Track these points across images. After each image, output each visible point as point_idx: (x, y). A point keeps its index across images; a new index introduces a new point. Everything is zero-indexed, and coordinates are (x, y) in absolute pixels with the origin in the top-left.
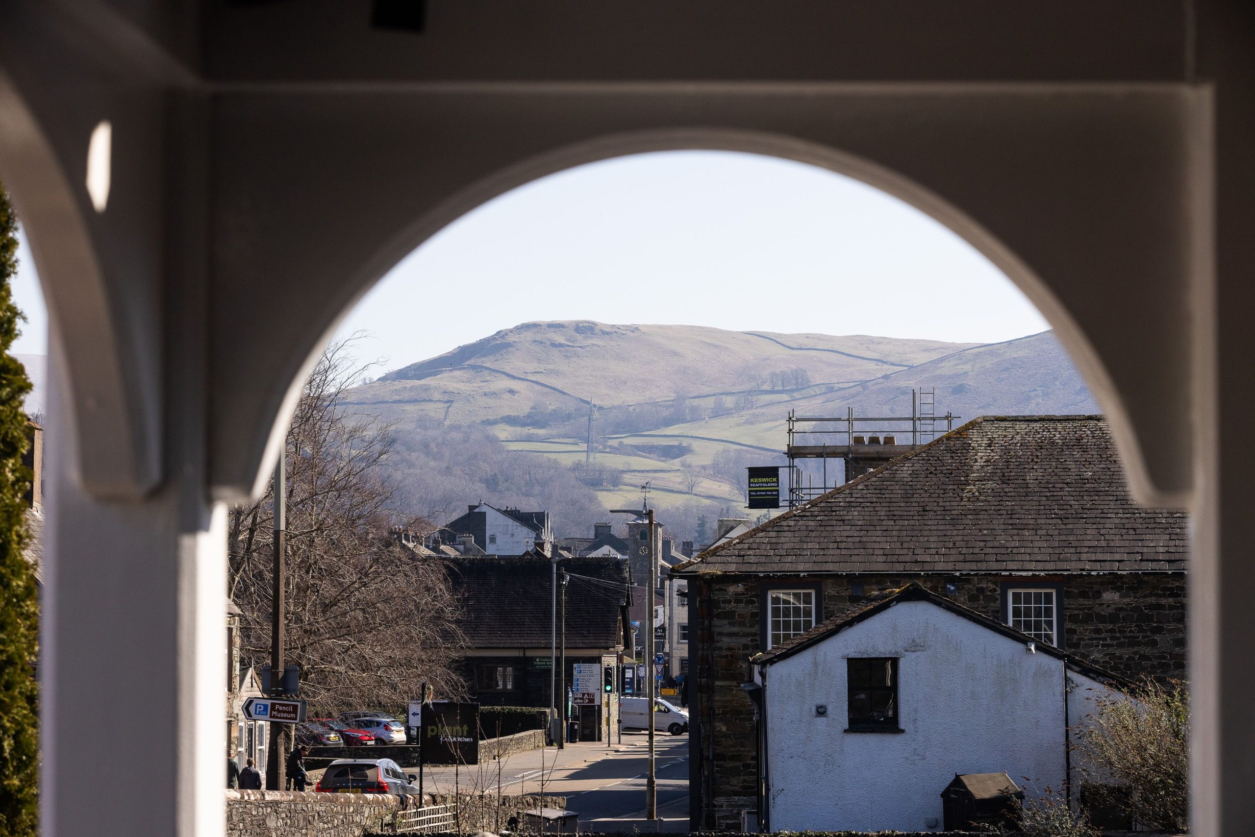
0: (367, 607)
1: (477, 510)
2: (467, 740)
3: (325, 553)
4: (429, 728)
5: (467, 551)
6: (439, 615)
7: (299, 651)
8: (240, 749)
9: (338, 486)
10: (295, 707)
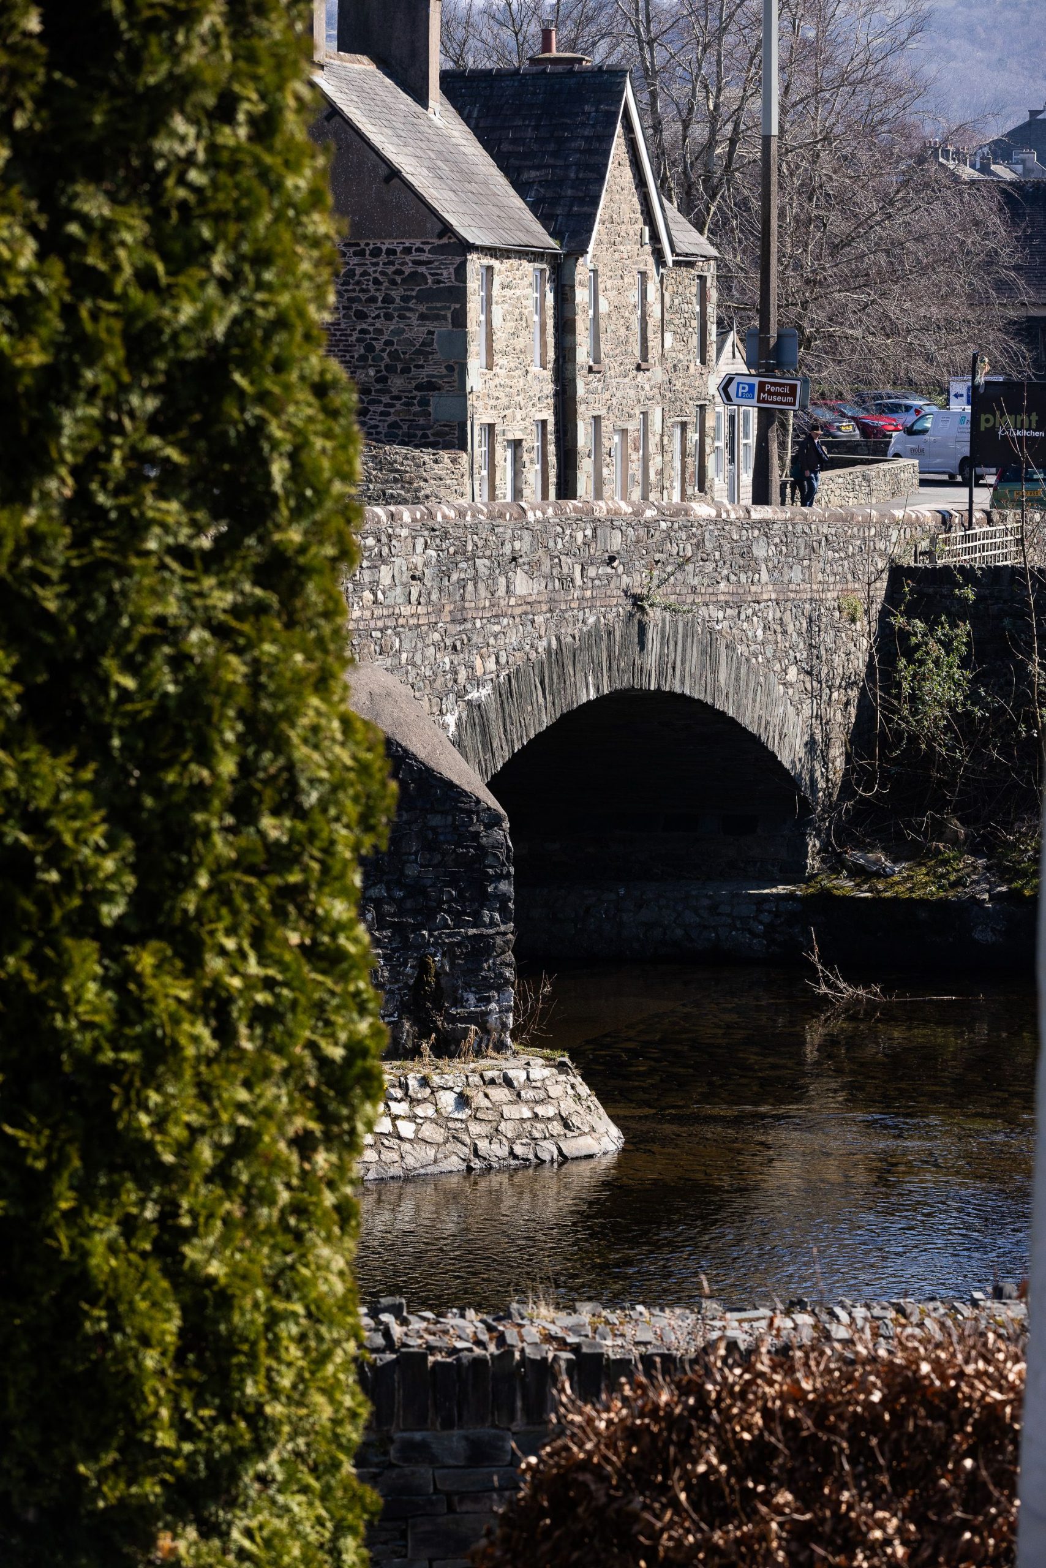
0: (893, 247)
1: (1040, 117)
2: (1037, 434)
3: (835, 172)
4: (983, 417)
5: (1027, 171)
6: (992, 258)
7: (799, 309)
8: (717, 444)
9: (851, 79)
10: (793, 388)
